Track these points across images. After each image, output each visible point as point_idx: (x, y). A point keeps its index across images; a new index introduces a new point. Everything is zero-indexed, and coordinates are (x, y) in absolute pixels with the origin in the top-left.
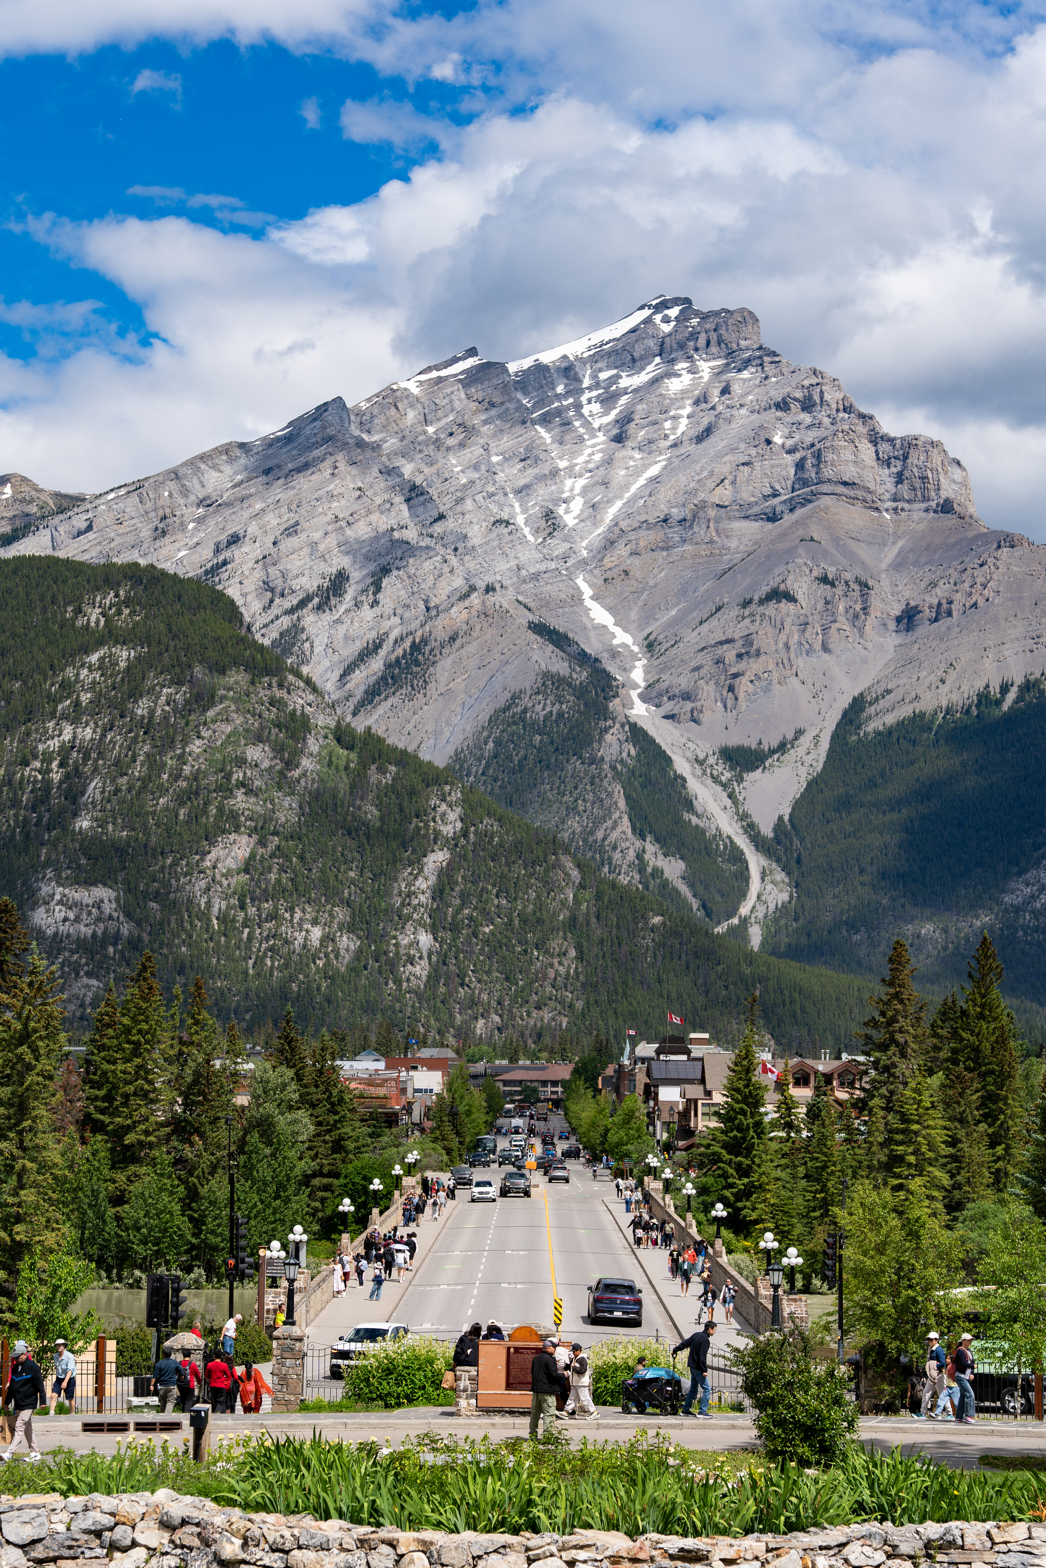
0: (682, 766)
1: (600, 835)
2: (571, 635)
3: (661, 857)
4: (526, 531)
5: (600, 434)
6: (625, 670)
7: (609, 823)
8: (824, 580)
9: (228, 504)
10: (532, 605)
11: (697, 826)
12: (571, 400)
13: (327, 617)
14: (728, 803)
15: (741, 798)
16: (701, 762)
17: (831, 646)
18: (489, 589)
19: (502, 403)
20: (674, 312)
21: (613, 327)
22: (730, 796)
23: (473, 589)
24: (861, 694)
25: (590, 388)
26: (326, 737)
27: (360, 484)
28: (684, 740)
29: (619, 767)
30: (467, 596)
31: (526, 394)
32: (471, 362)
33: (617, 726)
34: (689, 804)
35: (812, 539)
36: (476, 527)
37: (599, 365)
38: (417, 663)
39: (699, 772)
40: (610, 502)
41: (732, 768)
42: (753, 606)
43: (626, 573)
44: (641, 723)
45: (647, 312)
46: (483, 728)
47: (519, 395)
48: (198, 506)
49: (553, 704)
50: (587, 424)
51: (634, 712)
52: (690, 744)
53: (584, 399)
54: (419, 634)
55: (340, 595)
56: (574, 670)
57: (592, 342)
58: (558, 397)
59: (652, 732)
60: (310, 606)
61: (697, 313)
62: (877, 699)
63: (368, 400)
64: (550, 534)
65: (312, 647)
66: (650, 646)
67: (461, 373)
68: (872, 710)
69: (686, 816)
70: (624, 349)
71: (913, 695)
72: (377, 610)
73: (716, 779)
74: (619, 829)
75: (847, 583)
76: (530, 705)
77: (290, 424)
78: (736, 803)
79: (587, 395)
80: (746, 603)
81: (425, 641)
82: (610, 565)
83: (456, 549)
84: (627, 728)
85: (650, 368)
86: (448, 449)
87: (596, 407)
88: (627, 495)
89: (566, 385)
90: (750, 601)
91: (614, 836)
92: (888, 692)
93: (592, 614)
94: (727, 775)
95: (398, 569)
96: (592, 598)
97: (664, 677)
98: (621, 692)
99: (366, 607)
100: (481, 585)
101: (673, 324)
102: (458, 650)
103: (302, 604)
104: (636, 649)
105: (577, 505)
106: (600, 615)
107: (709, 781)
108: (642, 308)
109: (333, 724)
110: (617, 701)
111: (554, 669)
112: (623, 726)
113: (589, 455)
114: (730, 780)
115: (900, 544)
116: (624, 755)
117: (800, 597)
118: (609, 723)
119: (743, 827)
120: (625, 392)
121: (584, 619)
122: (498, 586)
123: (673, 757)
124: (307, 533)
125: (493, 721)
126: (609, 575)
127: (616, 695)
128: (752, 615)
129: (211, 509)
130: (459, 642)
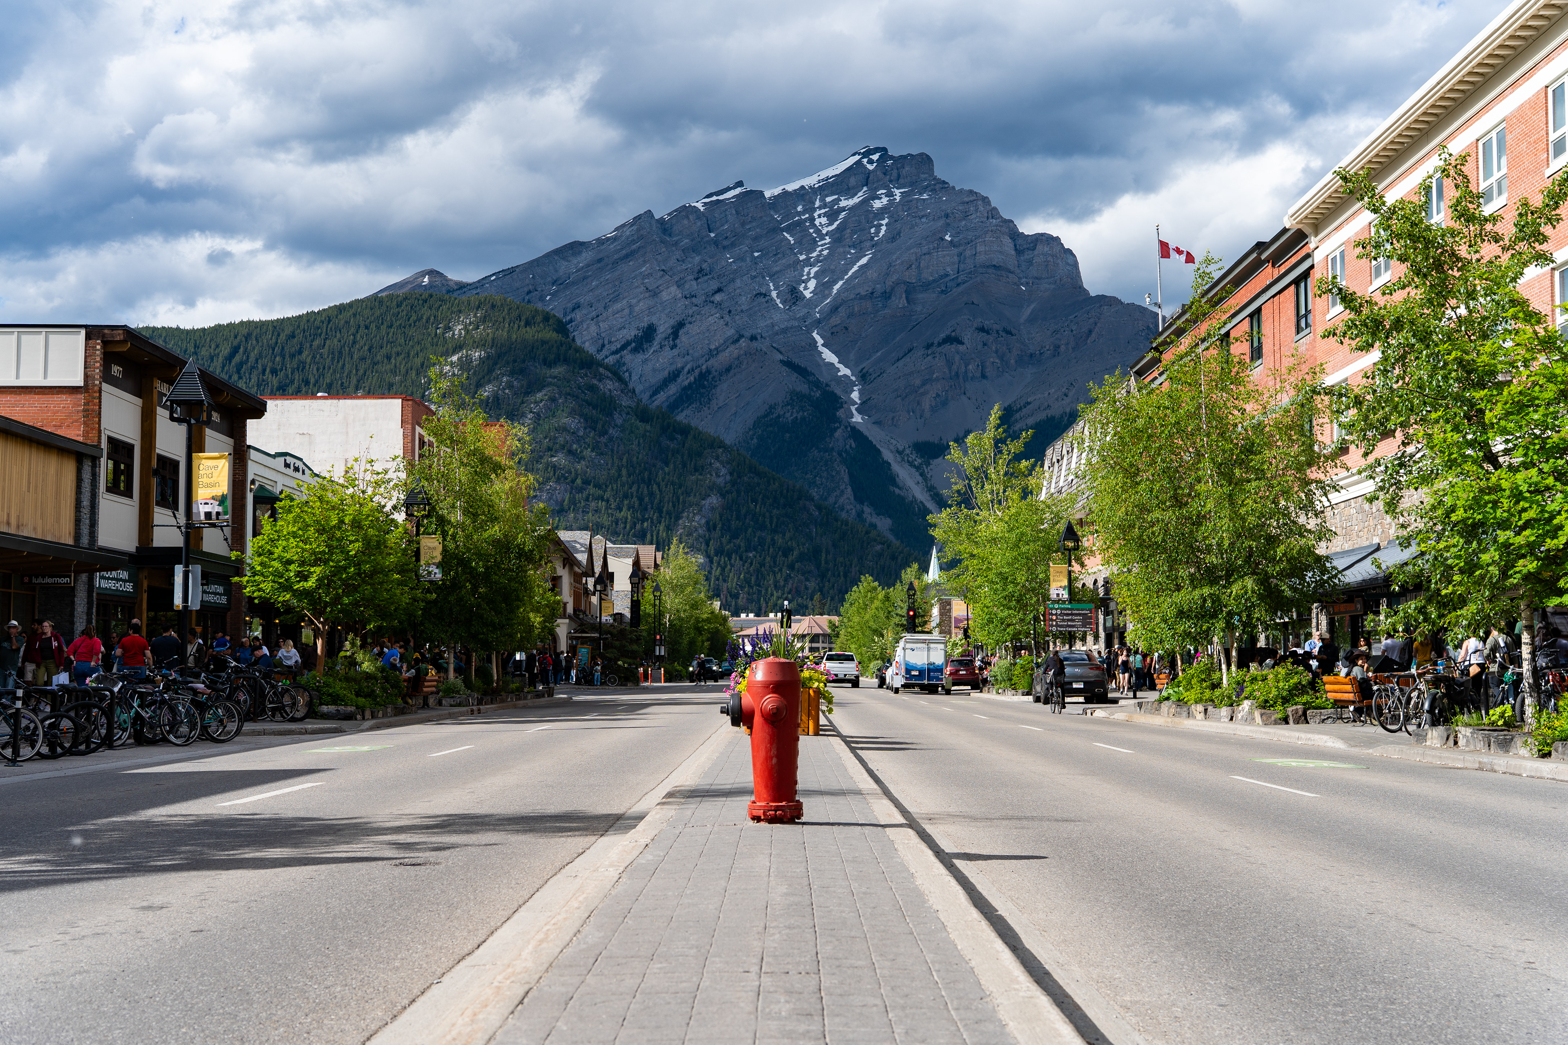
0: (887, 455)
1: (831, 500)
2: (809, 369)
3: (874, 516)
4: (778, 301)
5: (827, 238)
6: (847, 392)
7: (838, 493)
8: (982, 329)
9: (573, 283)
10: (782, 350)
11: (899, 495)
12: (807, 216)
13: (640, 357)
14: (920, 479)
15: (929, 476)
16: (900, 453)
17: (988, 374)
18: (753, 338)
19: (761, 217)
20: (875, 157)
21: (834, 167)
22: (922, 475)
23: (742, 336)
24: (1010, 406)
25: (820, 208)
26: (628, 414)
27: (663, 268)
28: (888, 438)
29: (844, 455)
30: (737, 340)
31: (776, 212)
32: (738, 191)
33: (842, 427)
34: (892, 479)
35: (973, 303)
36: (744, 298)
37: (826, 192)
38: (704, 387)
39: (899, 459)
40: (835, 282)
41: (922, 457)
42: (934, 348)
43: (846, 328)
44: (858, 427)
45: (857, 157)
46: (750, 429)
47: (772, 212)
48: (553, 284)
49: (798, 412)
50: (818, 231)
51: (854, 420)
52: (892, 441)
53: (816, 215)
54: (704, 367)
55: (650, 342)
56: (812, 390)
57: (821, 178)
58: (799, 214)
59: (866, 433)
60: (629, 348)
61: (892, 158)
62: (1020, 409)
63: (669, 214)
64: (794, 303)
65: (630, 376)
66: (863, 377)
67: (733, 198)
68: (1018, 416)
69: (892, 488)
70: (842, 182)
71: (1046, 404)
72: (675, 352)
73: (911, 464)
74: (845, 496)
75: (997, 332)
76: (782, 413)
77: (616, 229)
78: (925, 479)
79: (818, 212)
80: (929, 346)
81: (708, 372)
82: (835, 324)
83: (730, 312)
84: (849, 429)
85: (860, 194)
86: (724, 247)
87: (824, 220)
88: (846, 277)
89: (803, 206)
90: (932, 344)
91: (841, 500)
92: (1029, 403)
93: (824, 356)
94: (919, 461)
95: (690, 323)
96: (823, 345)
97: (873, 396)
98: (845, 406)
99: (667, 348)
100: (748, 334)
101: (875, 164)
102: (732, 377)
103: (623, 347)
104: (853, 378)
105: (812, 284)
106: (829, 356)
107: (906, 465)
108: (854, 155)
109: (633, 405)
110: (842, 410)
111: (798, 389)
112: (846, 427)
113: (820, 251)
114: (921, 464)
115: (1032, 307)
116: (848, 447)
117: (966, 341)
118: (837, 425)
119: (931, 495)
120: (843, 209)
121: (818, 359)
122: (759, 337)
123: (881, 449)
124: (626, 300)
125: (756, 424)
126: (834, 330)
127: (842, 407)
128: (933, 353)
129: (562, 286)
130: (732, 372)
